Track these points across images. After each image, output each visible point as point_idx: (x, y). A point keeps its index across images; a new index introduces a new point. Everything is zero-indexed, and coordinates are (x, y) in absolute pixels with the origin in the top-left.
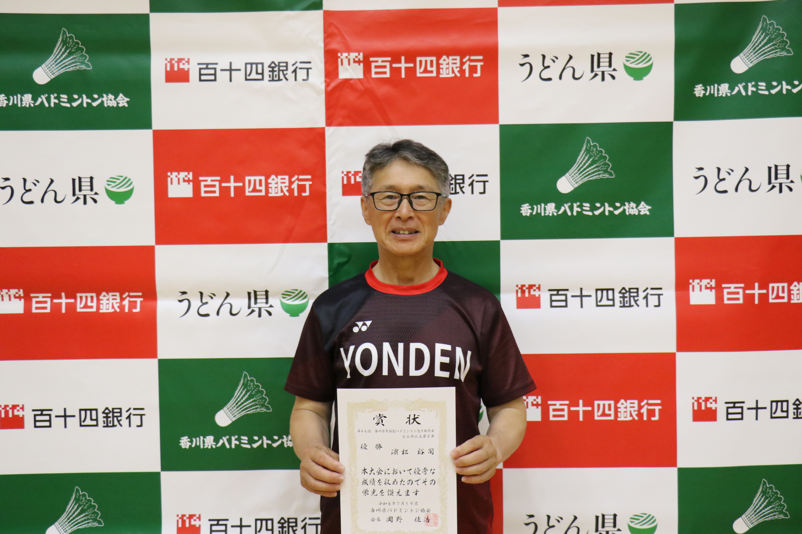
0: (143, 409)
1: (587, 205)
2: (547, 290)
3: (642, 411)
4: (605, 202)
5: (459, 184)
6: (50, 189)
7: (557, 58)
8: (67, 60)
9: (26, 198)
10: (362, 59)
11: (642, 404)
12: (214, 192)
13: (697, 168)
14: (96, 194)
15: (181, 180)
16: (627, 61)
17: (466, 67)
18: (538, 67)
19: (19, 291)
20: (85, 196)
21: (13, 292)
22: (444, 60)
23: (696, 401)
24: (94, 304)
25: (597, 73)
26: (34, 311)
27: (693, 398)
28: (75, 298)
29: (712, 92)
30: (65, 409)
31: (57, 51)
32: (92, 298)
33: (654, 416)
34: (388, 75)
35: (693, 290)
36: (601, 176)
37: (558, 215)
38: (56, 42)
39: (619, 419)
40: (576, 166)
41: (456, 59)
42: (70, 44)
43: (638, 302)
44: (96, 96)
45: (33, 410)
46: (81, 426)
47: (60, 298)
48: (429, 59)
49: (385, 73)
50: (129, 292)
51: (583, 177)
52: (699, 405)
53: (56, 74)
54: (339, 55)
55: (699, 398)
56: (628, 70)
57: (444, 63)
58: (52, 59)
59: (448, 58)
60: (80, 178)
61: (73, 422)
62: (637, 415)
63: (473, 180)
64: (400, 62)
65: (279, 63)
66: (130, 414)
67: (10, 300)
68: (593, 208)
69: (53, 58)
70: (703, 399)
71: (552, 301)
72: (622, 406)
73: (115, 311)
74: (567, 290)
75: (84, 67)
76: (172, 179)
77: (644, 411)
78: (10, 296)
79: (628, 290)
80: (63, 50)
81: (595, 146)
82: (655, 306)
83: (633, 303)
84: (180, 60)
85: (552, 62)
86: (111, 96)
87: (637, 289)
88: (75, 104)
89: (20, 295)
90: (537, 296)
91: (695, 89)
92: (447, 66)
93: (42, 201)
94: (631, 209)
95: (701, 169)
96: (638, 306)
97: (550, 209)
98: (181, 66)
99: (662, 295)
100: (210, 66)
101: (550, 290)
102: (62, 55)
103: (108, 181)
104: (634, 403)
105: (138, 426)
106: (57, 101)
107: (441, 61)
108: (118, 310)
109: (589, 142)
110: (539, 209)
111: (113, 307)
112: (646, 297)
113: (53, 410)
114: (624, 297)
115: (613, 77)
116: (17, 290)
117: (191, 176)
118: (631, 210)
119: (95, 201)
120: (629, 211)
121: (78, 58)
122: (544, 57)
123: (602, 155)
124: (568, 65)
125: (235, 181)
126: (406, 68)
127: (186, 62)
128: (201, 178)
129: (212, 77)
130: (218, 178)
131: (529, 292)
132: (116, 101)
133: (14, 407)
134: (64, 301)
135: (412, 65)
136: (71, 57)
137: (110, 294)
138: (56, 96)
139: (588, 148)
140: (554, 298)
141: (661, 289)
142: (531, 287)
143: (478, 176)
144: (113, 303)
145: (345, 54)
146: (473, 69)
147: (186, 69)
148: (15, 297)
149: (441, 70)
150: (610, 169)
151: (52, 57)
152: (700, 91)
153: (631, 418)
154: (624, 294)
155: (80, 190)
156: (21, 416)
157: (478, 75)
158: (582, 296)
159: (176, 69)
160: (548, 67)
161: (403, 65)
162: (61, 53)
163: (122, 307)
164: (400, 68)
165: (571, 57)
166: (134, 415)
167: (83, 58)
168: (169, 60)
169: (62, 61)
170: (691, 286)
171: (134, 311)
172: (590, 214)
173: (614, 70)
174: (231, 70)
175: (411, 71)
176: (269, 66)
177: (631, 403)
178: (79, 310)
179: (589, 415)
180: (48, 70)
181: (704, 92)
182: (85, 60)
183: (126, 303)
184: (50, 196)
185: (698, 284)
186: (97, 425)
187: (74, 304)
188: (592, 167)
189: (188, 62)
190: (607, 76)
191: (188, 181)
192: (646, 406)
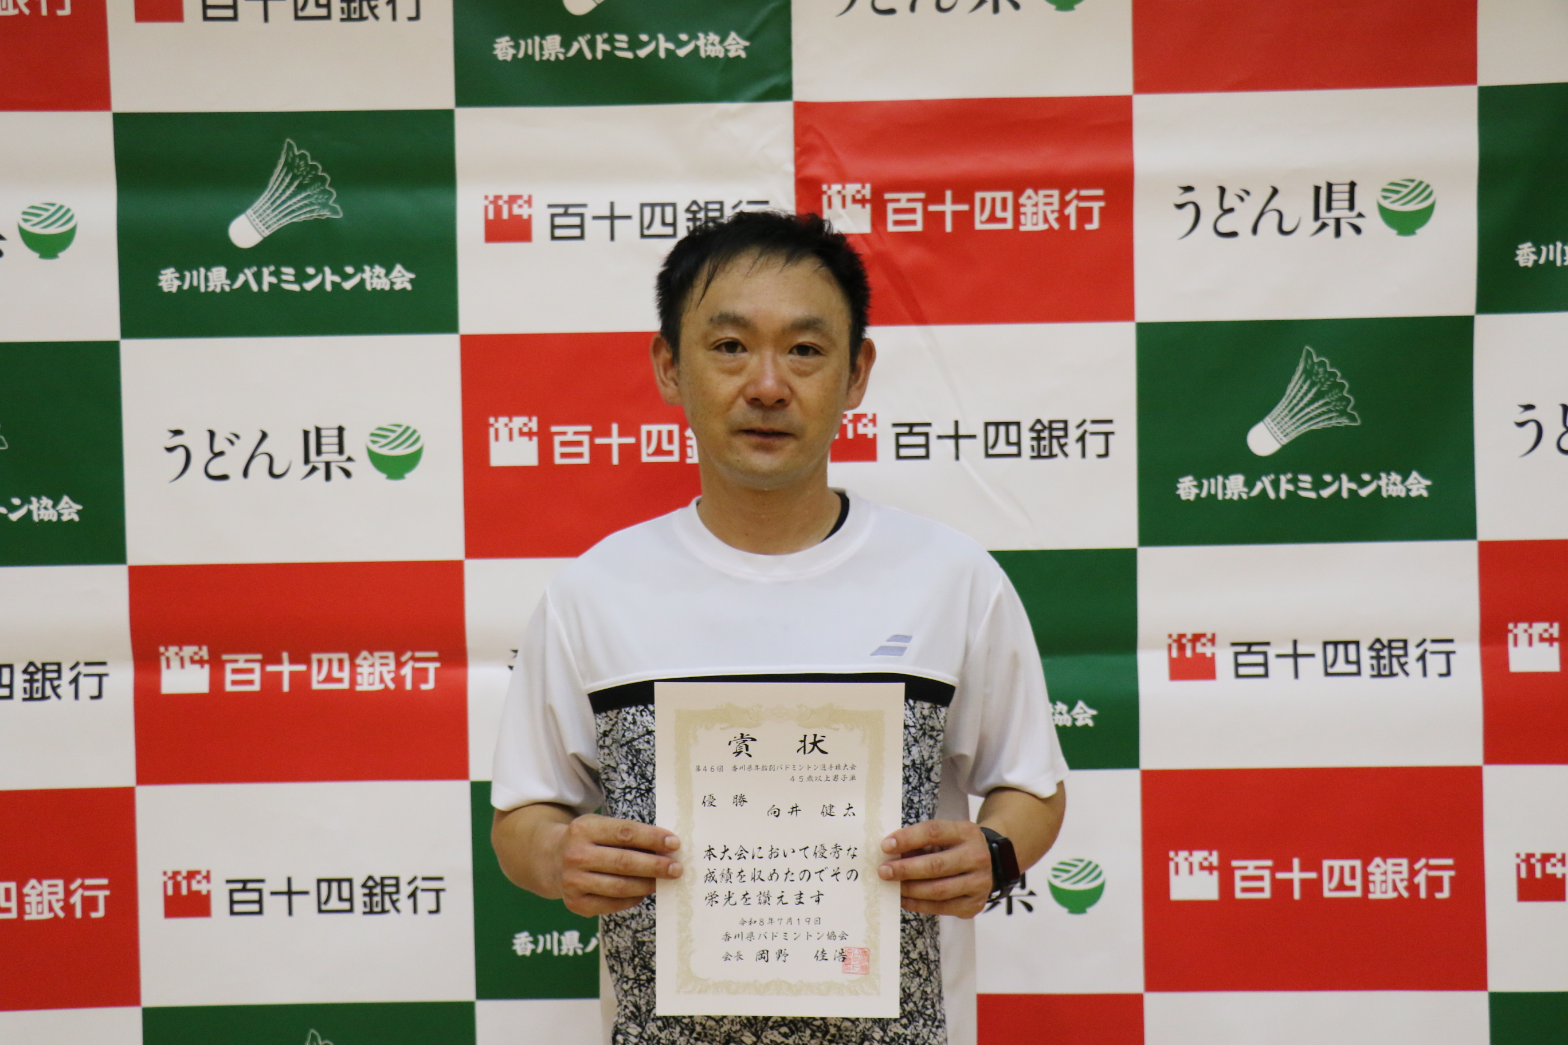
0: (440, 879)
1: (1306, 480)
2: (1228, 644)
3: (1416, 880)
4: (1341, 473)
5: (1058, 438)
6: (261, 450)
7: (1248, 193)
8: (294, 200)
9: (215, 469)
10: (868, 196)
11: (1417, 866)
12: (580, 455)
13: (1522, 406)
14: (349, 459)
15: (516, 433)
16: (1385, 198)
17: (1071, 211)
18: (1210, 210)
19: (200, 649)
20: (328, 465)
21: (189, 651)
22: (1029, 197)
23: (1523, 861)
24: (346, 675)
25: (1326, 221)
26: (229, 688)
27: (1518, 855)
28: (308, 662)
29: (1551, 258)
30: (289, 880)
31: (274, 184)
32: (341, 662)
33: (1441, 890)
34: (919, 227)
35: (1516, 644)
36: (1333, 422)
37: (1250, 498)
38: (274, 165)
39: (1371, 896)
40: (1284, 402)
41: (1051, 196)
42: (301, 169)
43: (1406, 668)
44: (349, 270)
45: (228, 882)
46: (320, 911)
47: (279, 661)
48: (999, 195)
49: (913, 222)
50: (413, 650)
51: (1298, 424)
52: (1531, 869)
53: (272, 227)
54: (825, 187)
55: (1530, 856)
56: (1386, 214)
57: (1029, 203)
58: (266, 199)
59: (1036, 192)
60: (318, 430)
61: (305, 905)
62: (1407, 888)
63: (1085, 432)
64: (942, 201)
65: (707, 203)
66: (416, 888)
67: (182, 666)
68: (1319, 485)
69: (268, 196)
70: (1538, 856)
71: (1237, 665)
72: (1378, 871)
73: (387, 687)
74: (1267, 644)
75: (327, 214)
76: (497, 430)
77: (1421, 879)
78: (182, 659)
79: (1386, 643)
80: (287, 180)
81: (1322, 364)
82: (1441, 675)
83: (1396, 668)
84: (513, 199)
85: (1238, 200)
86: (379, 270)
87: (1405, 642)
88: (309, 286)
89: (201, 657)
90: (1209, 655)
91: (1518, 252)
92: (1034, 209)
93: (245, 474)
94: (1391, 485)
95: (1529, 407)
96: (1407, 674)
97: (1235, 486)
98: (516, 211)
99: (1454, 652)
100: (571, 210)
101: (1234, 644)
102: (284, 191)
103: (372, 435)
104: (1400, 865)
105: (431, 912)
106: (274, 280)
107: (1022, 200)
108: (392, 686)
109: (1310, 356)
110: (1214, 486)
111: (382, 680)
112: (1422, 658)
113: (267, 881)
114: (1379, 658)
115: (1358, 230)
116: (195, 648)
117: (534, 424)
118: (1391, 487)
119: (347, 474)
120: (1387, 490)
121: (316, 196)
122: (1223, 190)
123: (1335, 381)
124: (1271, 206)
125: (621, 434)
126: (955, 214)
127: (526, 202)
128: (554, 429)
129: (576, 232)
130: (588, 428)
131: (1194, 648)
132: (390, 280)
133: (191, 875)
134: (286, 668)
135: (965, 207)
136: (303, 195)
137: (377, 654)
138: (274, 271)
139: (1308, 367)
140: (1242, 659)
141: (1451, 641)
142: (1197, 638)
143: (1094, 422)
144: (381, 673)
145: (836, 187)
146: (1085, 215)
147: (525, 217)
148: (193, 661)
149: (1022, 218)
150: (1353, 409)
151: (266, 195)
152: (1528, 255)
153: (1395, 895)
154: (1378, 651)
155: (319, 452)
156: (204, 892)
157: (1094, 225)
158: (1296, 656)
159: (505, 215)
160: (1231, 210)
161: (948, 208)
162: (282, 187)
163: (399, 680)
164: (942, 214)
165: (1275, 191)
166: (423, 890)
167: (326, 197)
168: (491, 198)
169: (284, 202)
170: (1511, 637)
171: (424, 687)
172: (1312, 495)
173: (1360, 215)
174: (612, 218)
175: (964, 220)
176: (688, 210)
177: (1395, 865)
178: (316, 686)
179: (1312, 888)
180: (257, 221)
181: (1535, 257)
182: (328, 199)
183: (407, 671)
184: (260, 464)
185: (1526, 631)
186: (351, 910)
187: (306, 677)
188: (1316, 405)
189: (529, 202)
190: (1345, 228)
191: (530, 434)
192: (1424, 871)
